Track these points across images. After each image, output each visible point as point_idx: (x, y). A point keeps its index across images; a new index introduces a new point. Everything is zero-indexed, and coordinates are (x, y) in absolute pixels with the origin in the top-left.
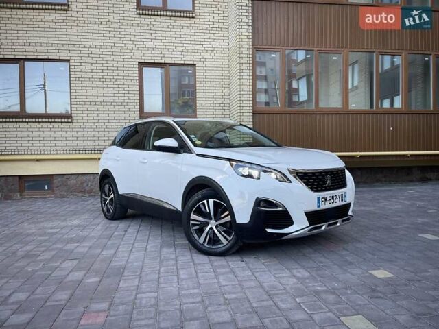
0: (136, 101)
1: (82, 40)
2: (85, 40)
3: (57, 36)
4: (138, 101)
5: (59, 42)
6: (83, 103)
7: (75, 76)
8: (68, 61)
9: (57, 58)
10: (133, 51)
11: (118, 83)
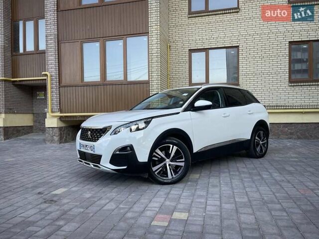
0: (286, 70)
1: (248, 31)
2: (250, 31)
3: (231, 31)
4: (288, 70)
5: (232, 35)
6: (247, 75)
7: (242, 56)
8: (237, 47)
9: (231, 45)
10: (285, 34)
11: (273, 58)
